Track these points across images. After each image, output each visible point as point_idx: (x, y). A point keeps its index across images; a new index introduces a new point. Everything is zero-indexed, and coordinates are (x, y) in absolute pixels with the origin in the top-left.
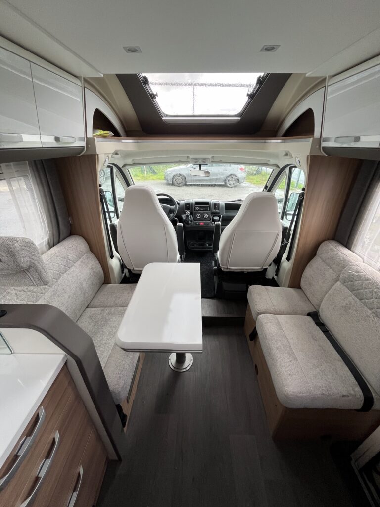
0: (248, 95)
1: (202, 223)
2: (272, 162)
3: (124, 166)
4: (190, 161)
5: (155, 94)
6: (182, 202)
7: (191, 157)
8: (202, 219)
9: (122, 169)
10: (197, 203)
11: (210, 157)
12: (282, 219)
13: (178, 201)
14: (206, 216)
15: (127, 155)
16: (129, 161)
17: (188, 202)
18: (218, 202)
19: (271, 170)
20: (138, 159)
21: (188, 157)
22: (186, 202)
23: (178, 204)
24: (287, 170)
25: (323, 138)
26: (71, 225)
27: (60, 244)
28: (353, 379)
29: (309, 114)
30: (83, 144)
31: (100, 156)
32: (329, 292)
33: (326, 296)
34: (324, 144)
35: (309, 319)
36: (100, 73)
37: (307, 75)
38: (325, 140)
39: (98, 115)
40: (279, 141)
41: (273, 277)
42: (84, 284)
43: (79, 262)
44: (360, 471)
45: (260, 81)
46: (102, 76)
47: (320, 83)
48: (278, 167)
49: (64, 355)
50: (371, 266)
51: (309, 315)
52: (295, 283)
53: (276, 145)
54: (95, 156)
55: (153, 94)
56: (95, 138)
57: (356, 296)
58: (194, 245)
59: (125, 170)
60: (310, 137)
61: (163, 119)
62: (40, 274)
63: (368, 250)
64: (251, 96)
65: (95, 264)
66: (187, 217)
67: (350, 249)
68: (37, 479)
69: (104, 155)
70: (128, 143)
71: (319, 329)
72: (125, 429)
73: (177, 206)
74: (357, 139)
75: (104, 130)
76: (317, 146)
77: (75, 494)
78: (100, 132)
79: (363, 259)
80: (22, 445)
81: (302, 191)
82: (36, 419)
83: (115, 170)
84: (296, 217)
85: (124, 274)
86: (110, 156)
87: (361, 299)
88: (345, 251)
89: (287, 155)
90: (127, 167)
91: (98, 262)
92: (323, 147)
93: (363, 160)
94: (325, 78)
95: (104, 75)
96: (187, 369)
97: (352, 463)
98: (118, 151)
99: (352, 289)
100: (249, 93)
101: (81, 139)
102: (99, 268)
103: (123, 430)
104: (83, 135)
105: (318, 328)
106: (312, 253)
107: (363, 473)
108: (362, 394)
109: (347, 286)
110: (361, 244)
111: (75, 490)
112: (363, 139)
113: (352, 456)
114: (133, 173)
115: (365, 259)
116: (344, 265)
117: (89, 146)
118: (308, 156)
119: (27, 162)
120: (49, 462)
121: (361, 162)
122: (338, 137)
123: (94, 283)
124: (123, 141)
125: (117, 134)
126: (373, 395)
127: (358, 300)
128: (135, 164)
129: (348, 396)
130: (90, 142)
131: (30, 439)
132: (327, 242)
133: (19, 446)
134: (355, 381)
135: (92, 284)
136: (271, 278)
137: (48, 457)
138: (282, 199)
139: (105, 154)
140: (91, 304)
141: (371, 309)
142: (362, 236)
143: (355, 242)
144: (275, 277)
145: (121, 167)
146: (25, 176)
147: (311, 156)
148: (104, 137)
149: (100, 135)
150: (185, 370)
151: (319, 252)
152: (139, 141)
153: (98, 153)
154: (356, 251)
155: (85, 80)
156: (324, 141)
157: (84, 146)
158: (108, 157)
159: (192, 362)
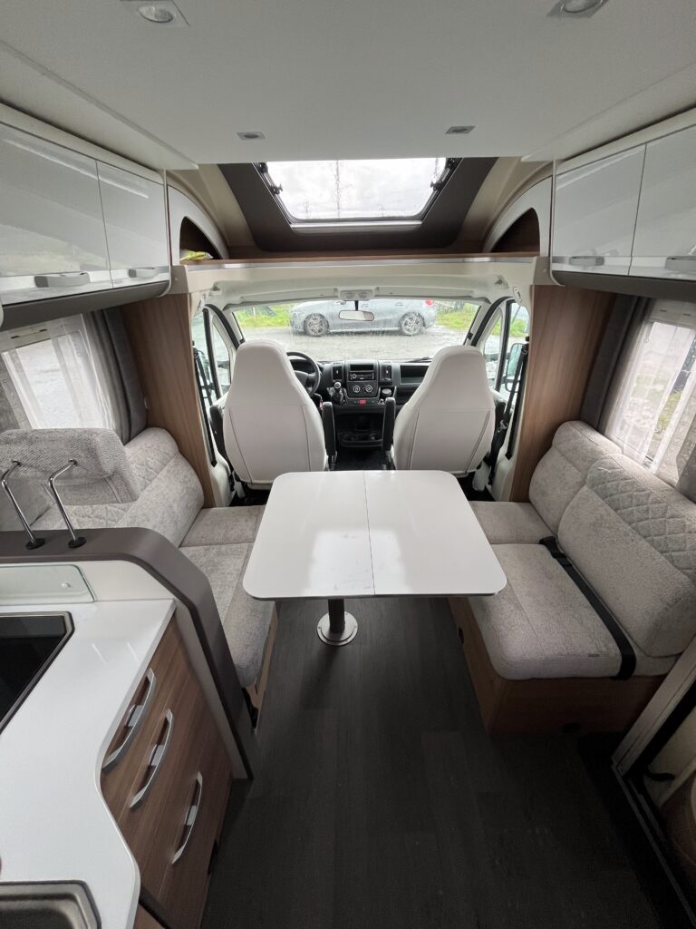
0: (432, 185)
1: (363, 402)
2: (477, 293)
3: (226, 308)
4: (339, 295)
5: (278, 186)
6: (327, 366)
7: (340, 289)
8: (363, 394)
9: (224, 313)
10: (354, 367)
11: (373, 288)
12: (498, 388)
13: (320, 364)
14: (369, 388)
15: (232, 288)
16: (236, 299)
17: (338, 365)
18: (389, 364)
19: (477, 307)
20: (249, 296)
21: (336, 290)
22: (336, 365)
23: (321, 369)
24: (503, 306)
25: (554, 258)
26: (147, 411)
27: (131, 443)
28: (606, 632)
29: (530, 218)
30: (166, 277)
31: (193, 295)
32: (571, 503)
33: (568, 508)
34: (555, 267)
35: (543, 548)
36: (194, 163)
37: (523, 160)
38: (557, 260)
39: (188, 226)
40: (486, 259)
41: (486, 488)
42: (175, 506)
43: (164, 472)
44: (625, 778)
45: (451, 164)
46: (197, 167)
47: (543, 171)
48: (487, 301)
49: (171, 601)
50: (632, 459)
51: (542, 542)
52: (521, 494)
53: (481, 266)
54: (186, 295)
55: (276, 188)
56: (186, 266)
57: (610, 505)
58: (350, 439)
59: (227, 315)
60: (533, 256)
61: (292, 226)
62: (127, 484)
63: (630, 432)
64: (438, 187)
65: (189, 476)
66: (337, 391)
67: (602, 432)
68: (150, 768)
69: (198, 293)
70: (235, 270)
71: (557, 563)
72: (256, 730)
73: (320, 372)
74: (600, 261)
75: (196, 250)
76: (545, 271)
77: (195, 810)
78: (190, 255)
79: (622, 448)
80: (131, 716)
81: (526, 343)
82: (146, 682)
83: (212, 315)
84: (518, 384)
85: (234, 493)
86: (207, 293)
87: (616, 510)
88: (597, 438)
89: (500, 282)
90: (231, 309)
91: (193, 471)
92: (554, 272)
93: (617, 294)
94: (551, 164)
95: (199, 165)
96: (349, 640)
97: (613, 767)
98: (217, 283)
99: (605, 496)
100: (435, 182)
101: (164, 270)
102: (194, 481)
103: (253, 732)
104: (167, 263)
105: (555, 561)
106: (544, 444)
107: (630, 782)
108: (618, 651)
109: (596, 492)
110: (620, 425)
111: (193, 803)
112: (608, 261)
113: (613, 758)
114: (241, 318)
115: (625, 448)
116: (594, 457)
117: (176, 279)
118: (531, 286)
119: (81, 315)
120: (162, 749)
121: (614, 296)
122: (574, 258)
123: (189, 505)
124: (227, 266)
125: (216, 256)
126: (636, 651)
127: (613, 512)
128: (245, 303)
129: (598, 655)
130: (178, 273)
131: (141, 709)
132: (567, 424)
133: (129, 716)
134: (609, 634)
135: (187, 506)
136: (482, 489)
137: (160, 742)
138: (496, 355)
139: (201, 291)
140: (186, 542)
141: (630, 524)
142: (619, 410)
143: (610, 422)
144: (489, 487)
145: (221, 309)
146: (75, 333)
147: (536, 286)
148: (197, 262)
149: (190, 259)
150: (345, 643)
151: (555, 441)
152: (253, 265)
153: (190, 291)
154: (612, 436)
155: (168, 174)
156: (554, 262)
157: (168, 281)
158: (205, 295)
159: (356, 629)
